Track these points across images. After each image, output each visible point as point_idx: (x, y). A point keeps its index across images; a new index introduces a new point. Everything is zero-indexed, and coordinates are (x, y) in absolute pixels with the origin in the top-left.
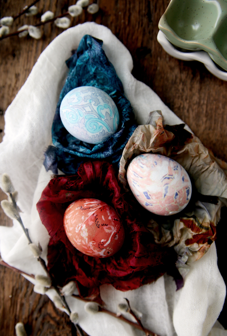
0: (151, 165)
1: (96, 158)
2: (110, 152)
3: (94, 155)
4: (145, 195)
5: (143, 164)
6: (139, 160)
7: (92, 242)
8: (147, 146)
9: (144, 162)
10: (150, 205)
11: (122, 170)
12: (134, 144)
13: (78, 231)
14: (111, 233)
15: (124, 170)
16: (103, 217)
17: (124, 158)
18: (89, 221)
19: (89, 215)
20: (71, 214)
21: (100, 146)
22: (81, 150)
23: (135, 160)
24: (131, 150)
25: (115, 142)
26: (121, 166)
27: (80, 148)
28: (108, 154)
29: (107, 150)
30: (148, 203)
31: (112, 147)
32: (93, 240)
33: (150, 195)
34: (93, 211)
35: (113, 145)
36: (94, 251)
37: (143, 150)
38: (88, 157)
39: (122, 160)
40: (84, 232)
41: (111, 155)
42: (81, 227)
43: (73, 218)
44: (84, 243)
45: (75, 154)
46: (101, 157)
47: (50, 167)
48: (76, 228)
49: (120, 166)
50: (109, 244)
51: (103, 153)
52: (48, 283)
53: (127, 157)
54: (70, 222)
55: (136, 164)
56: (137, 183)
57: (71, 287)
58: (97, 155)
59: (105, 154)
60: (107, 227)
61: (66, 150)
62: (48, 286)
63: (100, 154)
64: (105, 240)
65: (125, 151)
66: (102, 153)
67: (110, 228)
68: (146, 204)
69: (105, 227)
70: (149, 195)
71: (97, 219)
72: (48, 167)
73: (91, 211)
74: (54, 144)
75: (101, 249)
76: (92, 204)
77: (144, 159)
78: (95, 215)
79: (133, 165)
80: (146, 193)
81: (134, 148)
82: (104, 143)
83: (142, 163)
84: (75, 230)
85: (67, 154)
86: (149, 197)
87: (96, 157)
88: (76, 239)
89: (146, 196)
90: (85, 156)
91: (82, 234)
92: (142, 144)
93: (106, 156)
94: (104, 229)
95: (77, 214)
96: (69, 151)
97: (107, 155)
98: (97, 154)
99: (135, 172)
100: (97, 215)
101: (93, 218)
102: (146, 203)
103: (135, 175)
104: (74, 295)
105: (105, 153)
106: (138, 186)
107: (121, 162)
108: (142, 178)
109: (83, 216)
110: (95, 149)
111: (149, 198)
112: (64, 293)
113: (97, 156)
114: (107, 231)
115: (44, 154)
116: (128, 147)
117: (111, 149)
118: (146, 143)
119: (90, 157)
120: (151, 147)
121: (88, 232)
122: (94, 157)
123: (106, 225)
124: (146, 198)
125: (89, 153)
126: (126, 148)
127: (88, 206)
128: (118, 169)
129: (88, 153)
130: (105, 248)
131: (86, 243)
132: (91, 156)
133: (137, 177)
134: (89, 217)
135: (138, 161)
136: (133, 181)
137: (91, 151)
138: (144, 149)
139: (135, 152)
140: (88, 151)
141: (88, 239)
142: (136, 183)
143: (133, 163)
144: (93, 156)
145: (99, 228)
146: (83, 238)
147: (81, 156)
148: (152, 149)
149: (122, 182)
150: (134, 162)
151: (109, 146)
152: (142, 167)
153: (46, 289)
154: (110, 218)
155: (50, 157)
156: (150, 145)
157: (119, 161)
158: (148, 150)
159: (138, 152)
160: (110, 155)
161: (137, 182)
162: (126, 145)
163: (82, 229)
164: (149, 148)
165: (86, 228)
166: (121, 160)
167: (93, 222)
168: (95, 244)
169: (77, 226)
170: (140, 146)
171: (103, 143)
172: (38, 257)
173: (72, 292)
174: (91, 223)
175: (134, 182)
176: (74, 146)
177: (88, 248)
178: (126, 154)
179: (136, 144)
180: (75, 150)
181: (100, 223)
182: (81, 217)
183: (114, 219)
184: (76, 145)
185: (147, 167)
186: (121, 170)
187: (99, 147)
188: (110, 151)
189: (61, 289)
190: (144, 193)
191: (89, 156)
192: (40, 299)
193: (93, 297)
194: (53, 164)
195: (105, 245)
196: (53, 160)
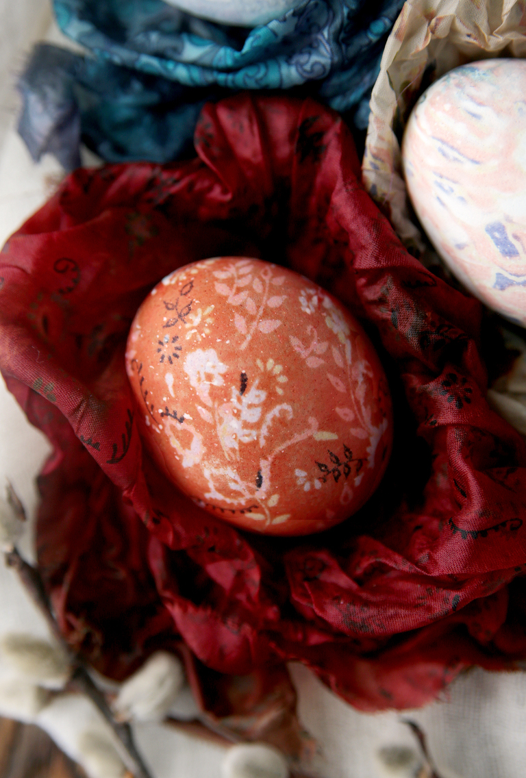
0: (516, 102)
1: (263, 83)
2: (323, 56)
3: (251, 72)
4: (493, 237)
5: (481, 104)
6: (458, 85)
8: (489, 21)
9: (484, 91)
10: (519, 284)
11: (381, 138)
12: (429, 16)
15: (390, 135)
17: (391, 83)
21: (276, 31)
22: (192, 52)
23: (437, 91)
24: (421, 43)
25: (346, 11)
26: (377, 120)
27: (183, 47)
28: (313, 66)
29: (312, 47)
30: (506, 275)
31: (333, 30)
33: (516, 237)
35: (338, 22)
37: (471, 40)
38: (226, 81)
39: (381, 91)
41: (328, 68)
45: (166, 69)
46: (281, 80)
47: (49, 140)
49: (372, 118)
51: (294, 61)
52: (57, 668)
53: (402, 77)
55: (447, 107)
56: (454, 186)
57: (161, 683)
58: (263, 71)
59: (302, 65)
61: (120, 55)
62: (56, 682)
63: (280, 67)
65: (391, 47)
66: (288, 62)
68: (497, 283)
70: (511, 239)
72: (40, 140)
74: (64, 32)
77: (482, 80)
79: (432, 110)
80: (497, 231)
81: (433, 32)
82: (298, 14)
83: (472, 98)
85: (125, 75)
86: (512, 245)
87: (261, 79)
89: (498, 242)
90: (210, 77)
92: (468, 12)
93: (305, 75)
96: (137, 60)
97: (312, 71)
98: (267, 67)
99: (443, 142)
102: (499, 275)
103: (444, 155)
104: (172, 721)
105: (303, 59)
106: (462, 199)
107: (377, 98)
108: (477, 162)
110: (255, 44)
111: (510, 252)
112: (128, 708)
113: (266, 75)
115: (19, 88)
116: (404, 33)
117: (328, 42)
118: (487, 8)
119: (233, 82)
120: (509, 29)
122: (251, 84)
124: (496, 250)
125: (229, 62)
126: (397, 35)
128: (363, 133)
129: (222, 64)
132: (240, 78)
133: (456, 159)
135: (455, 92)
136: (439, 180)
137: (237, 54)
138: (479, 35)
139: (437, 54)
140: (226, 56)
142: (452, 190)
143: (432, 104)
144: (247, 75)
147: (192, 79)
148: (514, 37)
149: (384, 194)
150: (438, 98)
151: (320, 29)
152: (474, 115)
153: (48, 697)
155: (43, 97)
156: (505, 18)
157: (367, 95)
158: (495, 42)
159: (450, 57)
160: (324, 67)
161: (455, 182)
162: (393, 22)
164: (502, 33)
166: (375, 92)
170: (459, 25)
171: (294, 14)
172: (7, 548)
173: (166, 703)
175: (440, 186)
176: (154, 37)
178: (397, 64)
179: (440, 15)
180: (161, 55)
184: (164, 33)
185: (499, 112)
186: (377, 136)
187: (274, 33)
188: (322, 50)
189: (115, 695)
190: (487, 230)
191: (230, 77)
192: (12, 746)
193: (263, 720)
194: (60, 127)
196: (60, 106)
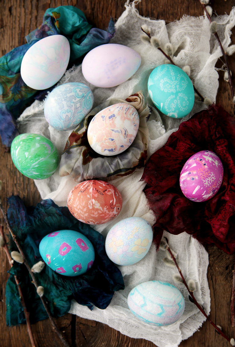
7: (105, 207)
13: (92, 207)
14: (112, 193)
16: (100, 187)
18: (94, 195)
19: (90, 192)
20: (77, 201)
32: (105, 205)
34: (91, 188)
36: (109, 213)
40: (96, 204)
42: (92, 203)
43: (82, 202)
44: (101, 212)
48: (89, 206)
50: (116, 202)
54: (81, 206)
60: (107, 191)
64: (112, 200)
67: (109, 191)
69: (106, 192)
71: (98, 190)
73: (90, 189)
75: (113, 208)
76: (85, 185)
78: (94, 189)
84: (89, 208)
88: (93, 214)
91: (96, 207)
94: (106, 194)
95: (82, 197)
99: (129, 108)
100: (96, 188)
101: (95, 192)
103: (126, 108)
109: (88, 195)
114: (109, 193)
121: (98, 202)
123: (106, 190)
124: (109, 115)
127: (85, 187)
130: (115, 206)
131: (102, 211)
134: (92, 192)
141: (102, 207)
145: (103, 195)
146: (98, 209)
154: (104, 185)
163: (94, 203)
165: (96, 201)
167: (97, 194)
168: (108, 207)
169: (89, 204)
174: (96, 195)
177: (105, 214)
181: (102, 192)
182: (87, 197)
183: (107, 184)
195: (114, 204)
